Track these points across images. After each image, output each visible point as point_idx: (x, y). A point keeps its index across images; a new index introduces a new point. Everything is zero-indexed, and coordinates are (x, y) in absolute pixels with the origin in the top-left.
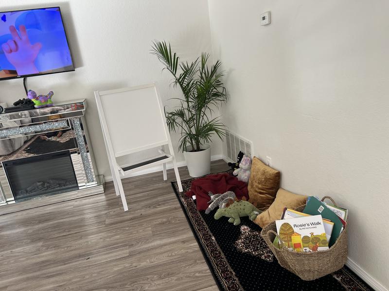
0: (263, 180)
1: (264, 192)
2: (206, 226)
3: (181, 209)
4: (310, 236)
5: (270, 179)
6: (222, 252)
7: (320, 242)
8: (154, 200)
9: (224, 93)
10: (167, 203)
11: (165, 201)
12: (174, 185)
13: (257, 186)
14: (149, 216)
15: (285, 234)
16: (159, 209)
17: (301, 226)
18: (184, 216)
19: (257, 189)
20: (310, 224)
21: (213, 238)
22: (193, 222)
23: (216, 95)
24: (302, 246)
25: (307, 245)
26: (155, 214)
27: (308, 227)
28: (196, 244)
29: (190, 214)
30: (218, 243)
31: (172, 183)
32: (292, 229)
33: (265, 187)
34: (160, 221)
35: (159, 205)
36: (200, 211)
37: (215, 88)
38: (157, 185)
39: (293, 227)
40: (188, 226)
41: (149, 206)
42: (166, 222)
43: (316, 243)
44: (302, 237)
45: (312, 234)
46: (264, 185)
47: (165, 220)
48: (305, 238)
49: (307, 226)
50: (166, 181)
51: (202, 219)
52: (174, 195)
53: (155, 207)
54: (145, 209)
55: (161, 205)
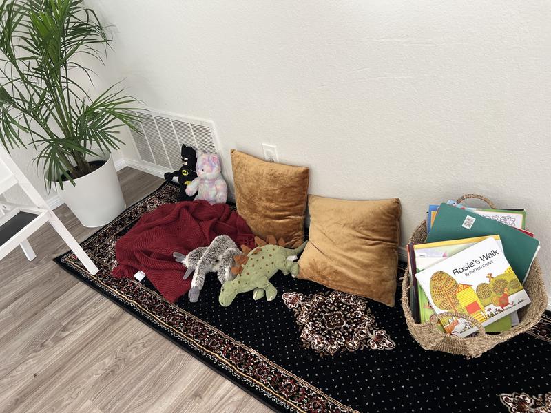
0: (277, 192)
1: (287, 213)
2: (216, 331)
3: (128, 316)
4: (488, 282)
5: (292, 187)
6: (295, 377)
7: (508, 285)
8: (42, 321)
10: (82, 314)
11: (71, 312)
12: (66, 263)
13: (266, 208)
14: (60, 369)
15: (442, 295)
16: (72, 339)
17: (465, 268)
18: (146, 329)
19: (268, 213)
20: (480, 260)
21: (254, 353)
22: (181, 334)
23: (83, 30)
24: (481, 306)
25: (488, 300)
26: (72, 356)
27: (478, 266)
28: (228, 384)
29: (159, 320)
30: (272, 360)
31: (58, 260)
32: (453, 280)
33: (286, 204)
34: (97, 370)
35: (65, 329)
36: (176, 304)
38: (20, 279)
39: (452, 275)
40: (177, 351)
41: (38, 344)
42: (117, 365)
43: (502, 291)
44: (475, 288)
45: (490, 276)
46: (280, 202)
47: (109, 361)
48: (481, 287)
49: (476, 266)
50: (36, 262)
51: (194, 318)
52: (82, 288)
53: (58, 340)
54: (34, 354)
55: (69, 326)
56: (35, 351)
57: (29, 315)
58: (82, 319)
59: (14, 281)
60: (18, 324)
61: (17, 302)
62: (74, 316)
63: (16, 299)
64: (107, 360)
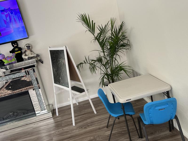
8: (85, 122)
9: (129, 43)
14: (81, 134)
16: (88, 129)
23: (123, 45)
35: (88, 126)
37: (122, 41)
38: (87, 110)
42: (93, 140)
53: (85, 128)
54: (79, 129)
55: (89, 126)
56: (79, 128)
57: (83, 120)
58: (93, 125)
59: (85, 110)
60: (80, 120)
61: (83, 115)
62: (92, 124)
63: (83, 114)
64: (92, 137)
